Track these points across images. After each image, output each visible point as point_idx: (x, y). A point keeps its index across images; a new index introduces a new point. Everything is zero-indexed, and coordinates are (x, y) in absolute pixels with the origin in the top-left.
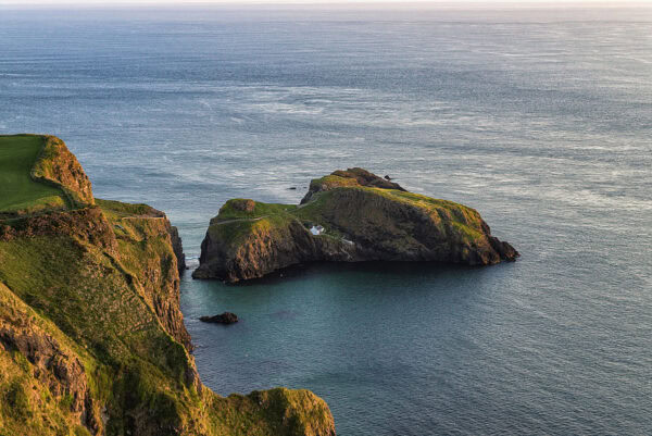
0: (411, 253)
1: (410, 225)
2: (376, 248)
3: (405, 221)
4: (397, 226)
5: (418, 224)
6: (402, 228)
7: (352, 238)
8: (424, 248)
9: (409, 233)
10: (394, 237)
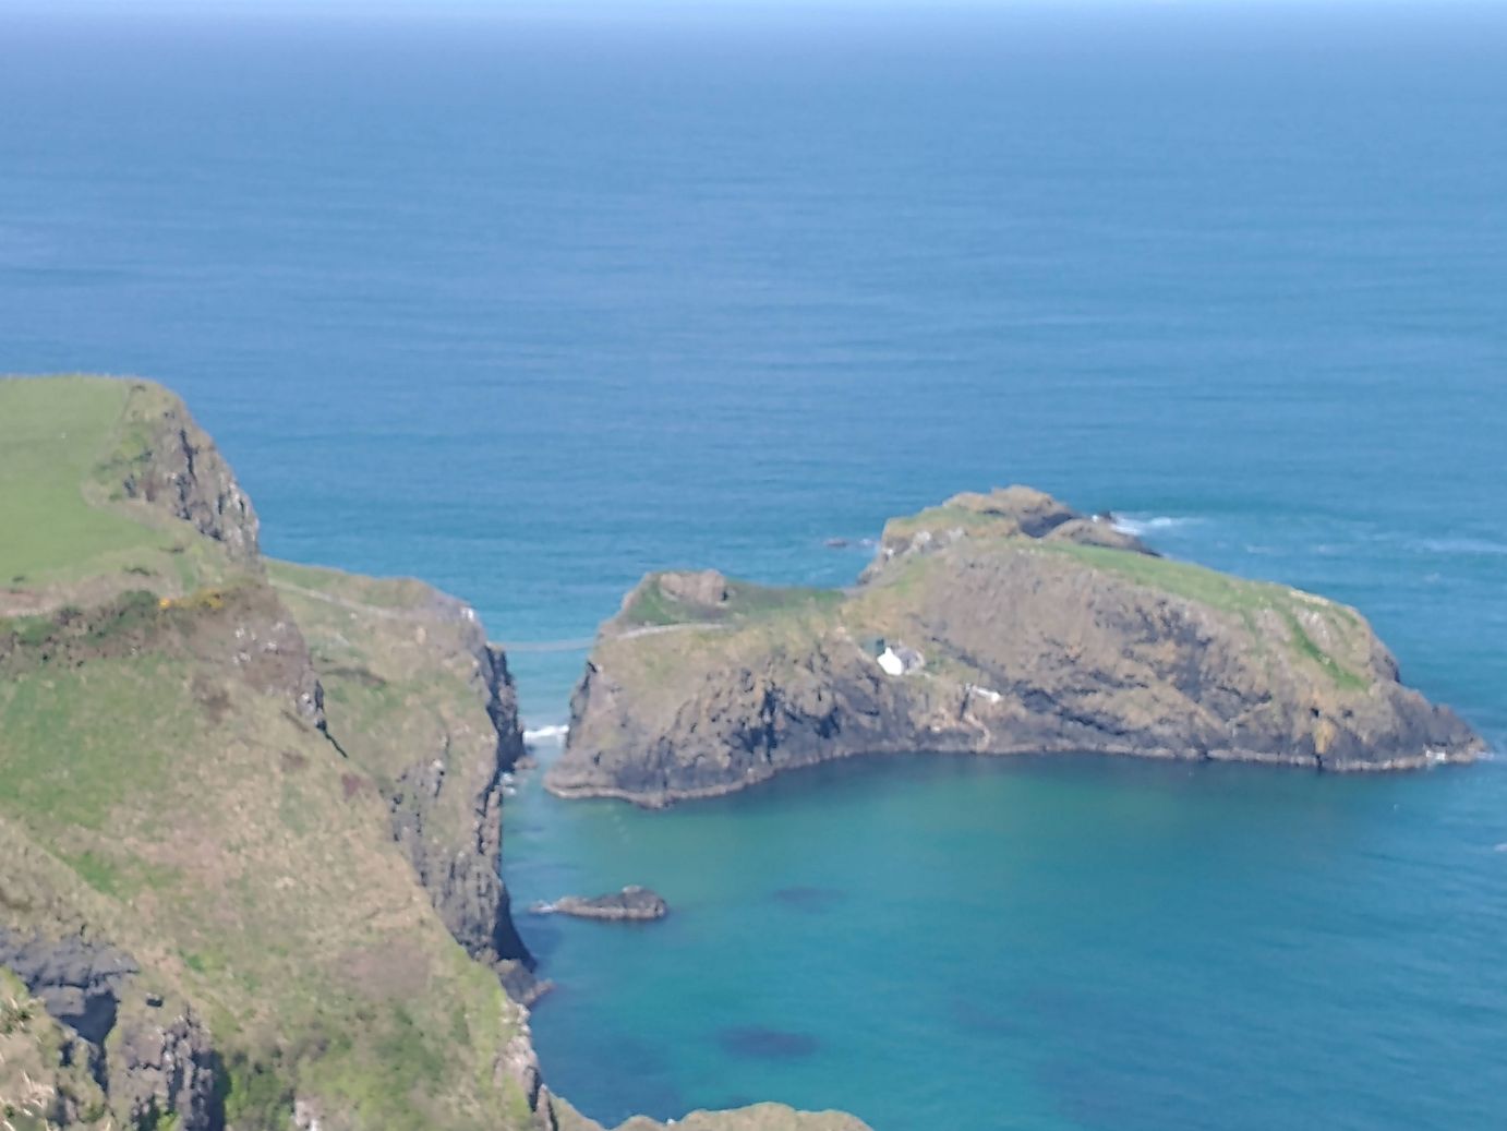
0: (1166, 730)
1: (1167, 652)
2: (1065, 714)
3: (1152, 640)
4: (1127, 654)
5: (1186, 649)
6: (1139, 659)
7: (999, 684)
8: (1204, 717)
9: (1161, 676)
10: (1120, 685)
